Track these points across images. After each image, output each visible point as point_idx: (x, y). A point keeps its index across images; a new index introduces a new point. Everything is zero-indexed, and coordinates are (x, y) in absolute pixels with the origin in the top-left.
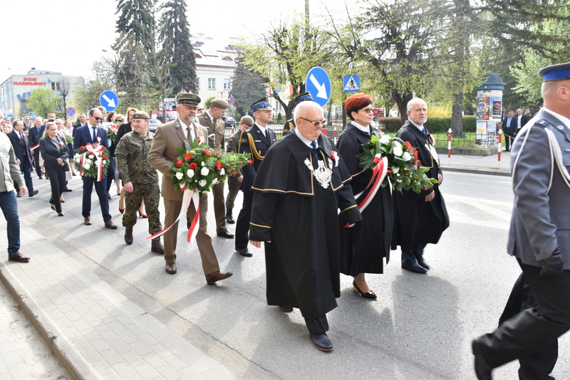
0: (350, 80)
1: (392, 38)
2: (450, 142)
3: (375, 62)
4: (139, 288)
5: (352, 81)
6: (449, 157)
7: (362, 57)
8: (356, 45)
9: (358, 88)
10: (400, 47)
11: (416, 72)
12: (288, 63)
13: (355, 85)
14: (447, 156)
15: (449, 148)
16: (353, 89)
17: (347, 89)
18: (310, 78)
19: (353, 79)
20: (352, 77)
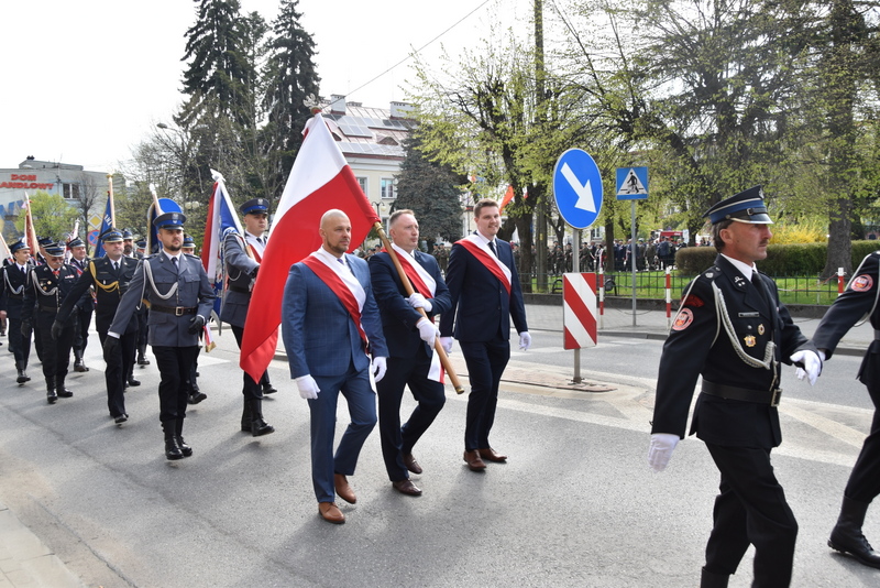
0: (629, 176)
1: (709, 93)
3: (677, 142)
5: (633, 178)
7: (649, 132)
8: (636, 109)
9: (644, 191)
10: (726, 109)
11: (758, 158)
12: (506, 146)
13: (639, 185)
16: (635, 193)
17: (624, 193)
18: (562, 171)
19: (634, 174)
20: (632, 170)
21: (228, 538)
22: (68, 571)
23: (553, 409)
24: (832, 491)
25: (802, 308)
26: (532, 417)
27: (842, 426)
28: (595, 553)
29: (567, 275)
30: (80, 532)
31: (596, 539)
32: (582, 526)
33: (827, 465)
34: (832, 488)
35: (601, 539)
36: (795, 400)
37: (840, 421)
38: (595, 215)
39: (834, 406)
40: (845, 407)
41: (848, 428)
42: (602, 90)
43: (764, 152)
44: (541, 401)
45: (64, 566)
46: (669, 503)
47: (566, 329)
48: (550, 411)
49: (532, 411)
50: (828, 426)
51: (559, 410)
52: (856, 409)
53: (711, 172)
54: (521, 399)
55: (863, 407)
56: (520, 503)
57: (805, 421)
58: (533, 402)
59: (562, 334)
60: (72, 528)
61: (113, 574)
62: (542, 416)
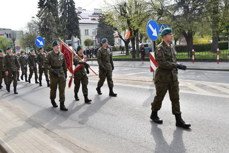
2: (218, 56)
3: (174, 18)
4: (77, 144)
6: (218, 63)
7: (167, 15)
8: (162, 9)
10: (186, 7)
14: (217, 63)
15: (218, 59)
18: (149, 26)
19: (163, 26)
20: (163, 25)
21: (75, 121)
22: (39, 131)
23: (149, 87)
24: (223, 104)
25: (207, 59)
26: (144, 89)
27: (223, 88)
28: (168, 121)
29: (151, 53)
30: (37, 122)
31: (168, 117)
32: (163, 114)
33: (221, 97)
34: (223, 103)
35: (169, 117)
36: (210, 82)
37: (222, 87)
38: (157, 37)
39: (220, 83)
40: (223, 84)
41: (225, 89)
42: (153, 4)
43: (197, 19)
44: (145, 85)
45: (37, 130)
46: (183, 108)
47: (151, 67)
48: (148, 88)
49: (144, 88)
50: (219, 88)
51: (151, 87)
52: (226, 84)
53: (183, 25)
54: (140, 85)
55: (227, 83)
56: (147, 110)
57: (213, 87)
58: (143, 85)
59: (150, 69)
60: (35, 121)
61: (49, 131)
62: (147, 89)
